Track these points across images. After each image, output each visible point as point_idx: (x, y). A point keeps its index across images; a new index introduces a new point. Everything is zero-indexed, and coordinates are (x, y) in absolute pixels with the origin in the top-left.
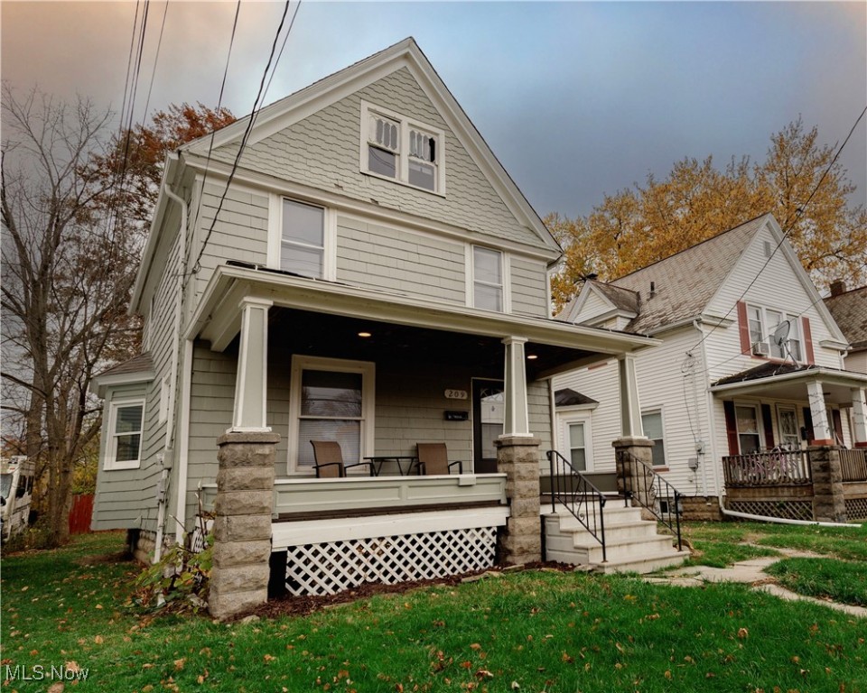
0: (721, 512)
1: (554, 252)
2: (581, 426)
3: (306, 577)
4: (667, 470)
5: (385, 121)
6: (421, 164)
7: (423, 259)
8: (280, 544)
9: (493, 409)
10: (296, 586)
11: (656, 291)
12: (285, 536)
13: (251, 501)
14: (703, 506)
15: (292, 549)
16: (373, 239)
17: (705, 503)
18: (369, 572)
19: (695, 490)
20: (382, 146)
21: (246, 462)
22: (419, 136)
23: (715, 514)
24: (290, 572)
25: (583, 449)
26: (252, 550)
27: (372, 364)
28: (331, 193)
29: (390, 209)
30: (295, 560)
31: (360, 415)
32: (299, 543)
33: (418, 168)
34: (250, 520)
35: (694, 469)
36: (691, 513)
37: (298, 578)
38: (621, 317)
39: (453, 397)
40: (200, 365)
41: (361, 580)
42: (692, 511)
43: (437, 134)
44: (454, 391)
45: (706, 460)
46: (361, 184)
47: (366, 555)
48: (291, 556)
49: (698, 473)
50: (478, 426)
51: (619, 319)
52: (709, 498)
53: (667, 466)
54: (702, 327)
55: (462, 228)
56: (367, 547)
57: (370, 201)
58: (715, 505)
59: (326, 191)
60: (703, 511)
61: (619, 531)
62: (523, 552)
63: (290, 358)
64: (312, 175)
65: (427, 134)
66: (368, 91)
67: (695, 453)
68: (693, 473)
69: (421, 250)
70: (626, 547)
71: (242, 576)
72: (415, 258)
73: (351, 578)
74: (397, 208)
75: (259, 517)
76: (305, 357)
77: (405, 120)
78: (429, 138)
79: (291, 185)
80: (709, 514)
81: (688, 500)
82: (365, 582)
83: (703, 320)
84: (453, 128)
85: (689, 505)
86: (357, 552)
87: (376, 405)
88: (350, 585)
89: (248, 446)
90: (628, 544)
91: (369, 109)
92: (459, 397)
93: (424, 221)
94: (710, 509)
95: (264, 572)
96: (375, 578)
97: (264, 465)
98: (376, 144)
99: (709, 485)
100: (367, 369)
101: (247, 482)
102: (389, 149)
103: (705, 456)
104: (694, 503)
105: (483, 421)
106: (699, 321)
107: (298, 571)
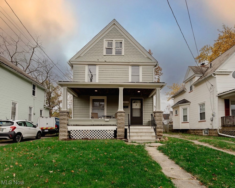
0: (218, 134)
1: (155, 62)
2: (186, 109)
3: (74, 136)
4: (205, 121)
5: (109, 41)
6: (118, 49)
7: (118, 72)
8: (69, 130)
9: (136, 105)
10: (73, 137)
11: (212, 66)
12: (70, 128)
13: (63, 122)
14: (214, 132)
15: (71, 130)
16: (106, 70)
17: (214, 131)
18: (86, 136)
19: (212, 127)
20: (109, 48)
21: (62, 116)
22: (118, 42)
23: (216, 134)
24: (71, 134)
25: (187, 116)
26: (63, 130)
27: (106, 97)
28: (96, 62)
29: (109, 62)
30: (72, 132)
31: (104, 107)
32: (73, 129)
33: (118, 50)
34: (63, 125)
35: (212, 121)
36: (211, 134)
37: (73, 136)
38: (197, 76)
39: (125, 103)
40: (75, 100)
41: (84, 138)
42: (211, 133)
43: (122, 40)
44: (125, 101)
45: (215, 118)
46: (103, 58)
47: (85, 133)
48: (71, 132)
49: (213, 122)
50: (132, 109)
51: (196, 77)
52: (215, 130)
53: (205, 120)
54: (216, 76)
55: (127, 62)
56: (85, 132)
57: (104, 61)
58: (217, 132)
59: (95, 62)
60: (214, 133)
61: (142, 133)
62: (119, 136)
63: (90, 97)
64: (93, 59)
65: (120, 41)
66: (105, 36)
67: (212, 116)
68: (211, 122)
69: (117, 70)
70: (140, 137)
71: (62, 134)
72: (116, 72)
73: (82, 137)
74: (111, 61)
75: (65, 125)
76: (92, 96)
77: (114, 40)
78: (120, 42)
79: (88, 62)
80: (215, 134)
81: (210, 130)
82: (85, 138)
83: (216, 73)
84: (126, 37)
85: (211, 131)
86: (83, 132)
87: (107, 105)
88: (82, 138)
89: (62, 113)
90: (141, 136)
91: (106, 40)
92: (127, 103)
93: (117, 63)
94: (215, 133)
95: (67, 134)
96: (87, 138)
97: (65, 116)
98: (108, 48)
99: (215, 126)
100: (105, 98)
101: (62, 119)
102: (111, 48)
103: (215, 117)
104: (212, 131)
105: (133, 108)
106: (214, 74)
107: (73, 134)
